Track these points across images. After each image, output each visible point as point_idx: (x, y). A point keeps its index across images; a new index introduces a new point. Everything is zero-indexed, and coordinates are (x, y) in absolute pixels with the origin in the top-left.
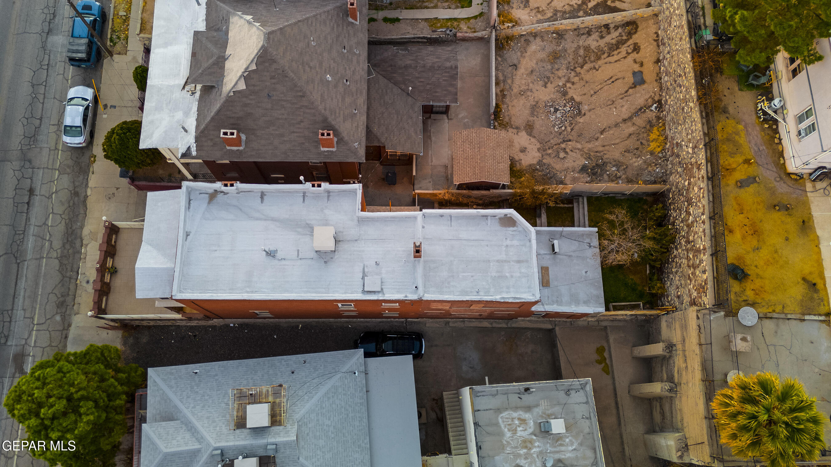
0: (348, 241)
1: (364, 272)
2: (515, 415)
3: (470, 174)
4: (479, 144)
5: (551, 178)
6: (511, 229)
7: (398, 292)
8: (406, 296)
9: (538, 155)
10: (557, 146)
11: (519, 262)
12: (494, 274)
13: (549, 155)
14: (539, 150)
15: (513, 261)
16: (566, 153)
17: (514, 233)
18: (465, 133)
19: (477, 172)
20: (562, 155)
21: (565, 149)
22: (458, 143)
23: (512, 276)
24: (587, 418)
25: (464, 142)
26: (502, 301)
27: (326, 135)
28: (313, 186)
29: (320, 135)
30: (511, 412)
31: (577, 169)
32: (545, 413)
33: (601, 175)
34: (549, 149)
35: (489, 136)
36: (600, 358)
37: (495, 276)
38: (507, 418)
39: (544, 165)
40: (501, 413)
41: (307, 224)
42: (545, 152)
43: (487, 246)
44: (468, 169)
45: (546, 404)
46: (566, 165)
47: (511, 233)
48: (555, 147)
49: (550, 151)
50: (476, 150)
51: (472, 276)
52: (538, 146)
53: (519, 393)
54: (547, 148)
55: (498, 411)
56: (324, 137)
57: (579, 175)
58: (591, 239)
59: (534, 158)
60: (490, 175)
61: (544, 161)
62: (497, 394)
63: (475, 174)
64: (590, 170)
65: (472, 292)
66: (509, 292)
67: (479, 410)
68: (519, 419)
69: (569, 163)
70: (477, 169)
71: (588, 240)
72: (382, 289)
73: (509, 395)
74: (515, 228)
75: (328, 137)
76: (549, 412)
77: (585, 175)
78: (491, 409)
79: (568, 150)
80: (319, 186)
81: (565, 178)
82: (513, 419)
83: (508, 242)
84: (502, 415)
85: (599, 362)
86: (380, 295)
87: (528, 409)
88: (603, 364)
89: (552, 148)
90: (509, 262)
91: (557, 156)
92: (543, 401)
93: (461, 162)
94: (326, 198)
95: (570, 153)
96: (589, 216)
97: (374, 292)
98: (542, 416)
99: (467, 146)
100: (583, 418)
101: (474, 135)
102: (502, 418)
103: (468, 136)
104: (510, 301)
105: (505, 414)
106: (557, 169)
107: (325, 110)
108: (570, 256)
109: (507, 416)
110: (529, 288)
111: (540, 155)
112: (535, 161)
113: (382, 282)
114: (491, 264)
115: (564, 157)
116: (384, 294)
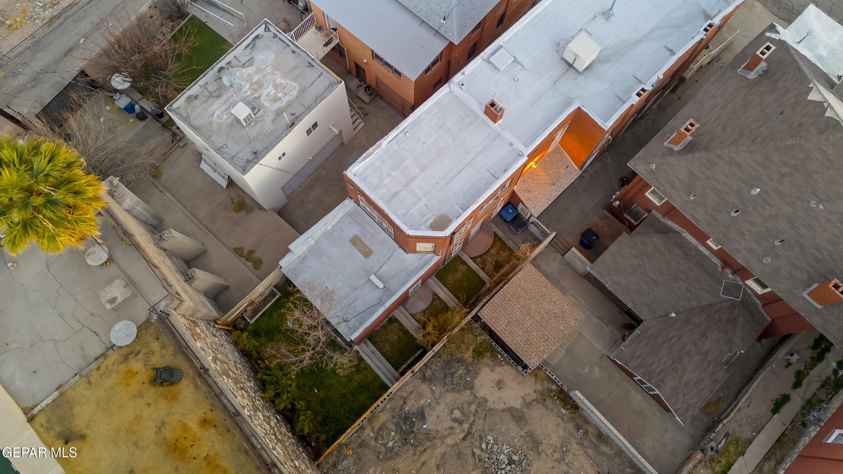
0: (561, 77)
1: (519, 63)
2: (286, 99)
3: (523, 282)
4: (547, 321)
5: (445, 377)
6: (431, 221)
7: (473, 72)
8: (463, 74)
9: (481, 393)
10: (471, 421)
11: (395, 195)
12: (407, 162)
13: (470, 404)
14: (486, 401)
15: (401, 190)
16: (455, 420)
17: (425, 218)
18: (573, 323)
19: (520, 290)
20: (457, 414)
21: (460, 423)
22: (567, 307)
23: (389, 175)
24: (221, 147)
25: (564, 312)
26: (377, 143)
27: (690, 127)
28: (643, 90)
29: (693, 122)
30: (291, 98)
31: (427, 410)
32: (262, 121)
33: (397, 425)
34: (476, 411)
35: (546, 340)
36: (253, 256)
37: (404, 161)
38: (290, 91)
39: (464, 387)
40: (299, 90)
41: (609, 61)
42: (477, 402)
43: (437, 183)
44: (530, 286)
45: (267, 129)
46: (443, 406)
47: (429, 216)
48: (472, 419)
49: (473, 408)
50: (542, 312)
51: (424, 143)
52: (490, 404)
53: (297, 117)
54: (479, 410)
55: (303, 90)
56: (688, 123)
57: (420, 404)
58: (350, 328)
59: (481, 386)
60: (505, 299)
61: (468, 392)
62: (315, 101)
63: (519, 286)
64: (414, 420)
65: (412, 129)
66: (378, 159)
67: (319, 76)
68: (280, 99)
69: (441, 410)
70: (523, 293)
71: (351, 323)
72: (490, 63)
73: (304, 109)
74: (428, 224)
75: (684, 127)
76: (259, 125)
77: (414, 410)
78: (310, 86)
79: (456, 425)
80: (638, 95)
81: (431, 389)
82: (285, 94)
83: (421, 204)
84: (297, 89)
85: (251, 252)
86: (486, 57)
87: (279, 113)
88: (245, 253)
89: (475, 415)
90: (404, 187)
91: (461, 410)
92: (272, 129)
93: (544, 289)
94: (621, 97)
95: (451, 424)
96: (372, 371)
97: (492, 55)
98: (262, 116)
99: (555, 311)
100: (225, 144)
101: (561, 327)
102: (296, 88)
103: (566, 321)
104: (371, 150)
105: (295, 93)
106: (448, 394)
107: (719, 157)
108: (355, 289)
109: (292, 92)
110: (365, 178)
111: (478, 395)
112: (477, 382)
113: (496, 68)
114: (418, 170)
115: (452, 413)
116: (484, 60)
